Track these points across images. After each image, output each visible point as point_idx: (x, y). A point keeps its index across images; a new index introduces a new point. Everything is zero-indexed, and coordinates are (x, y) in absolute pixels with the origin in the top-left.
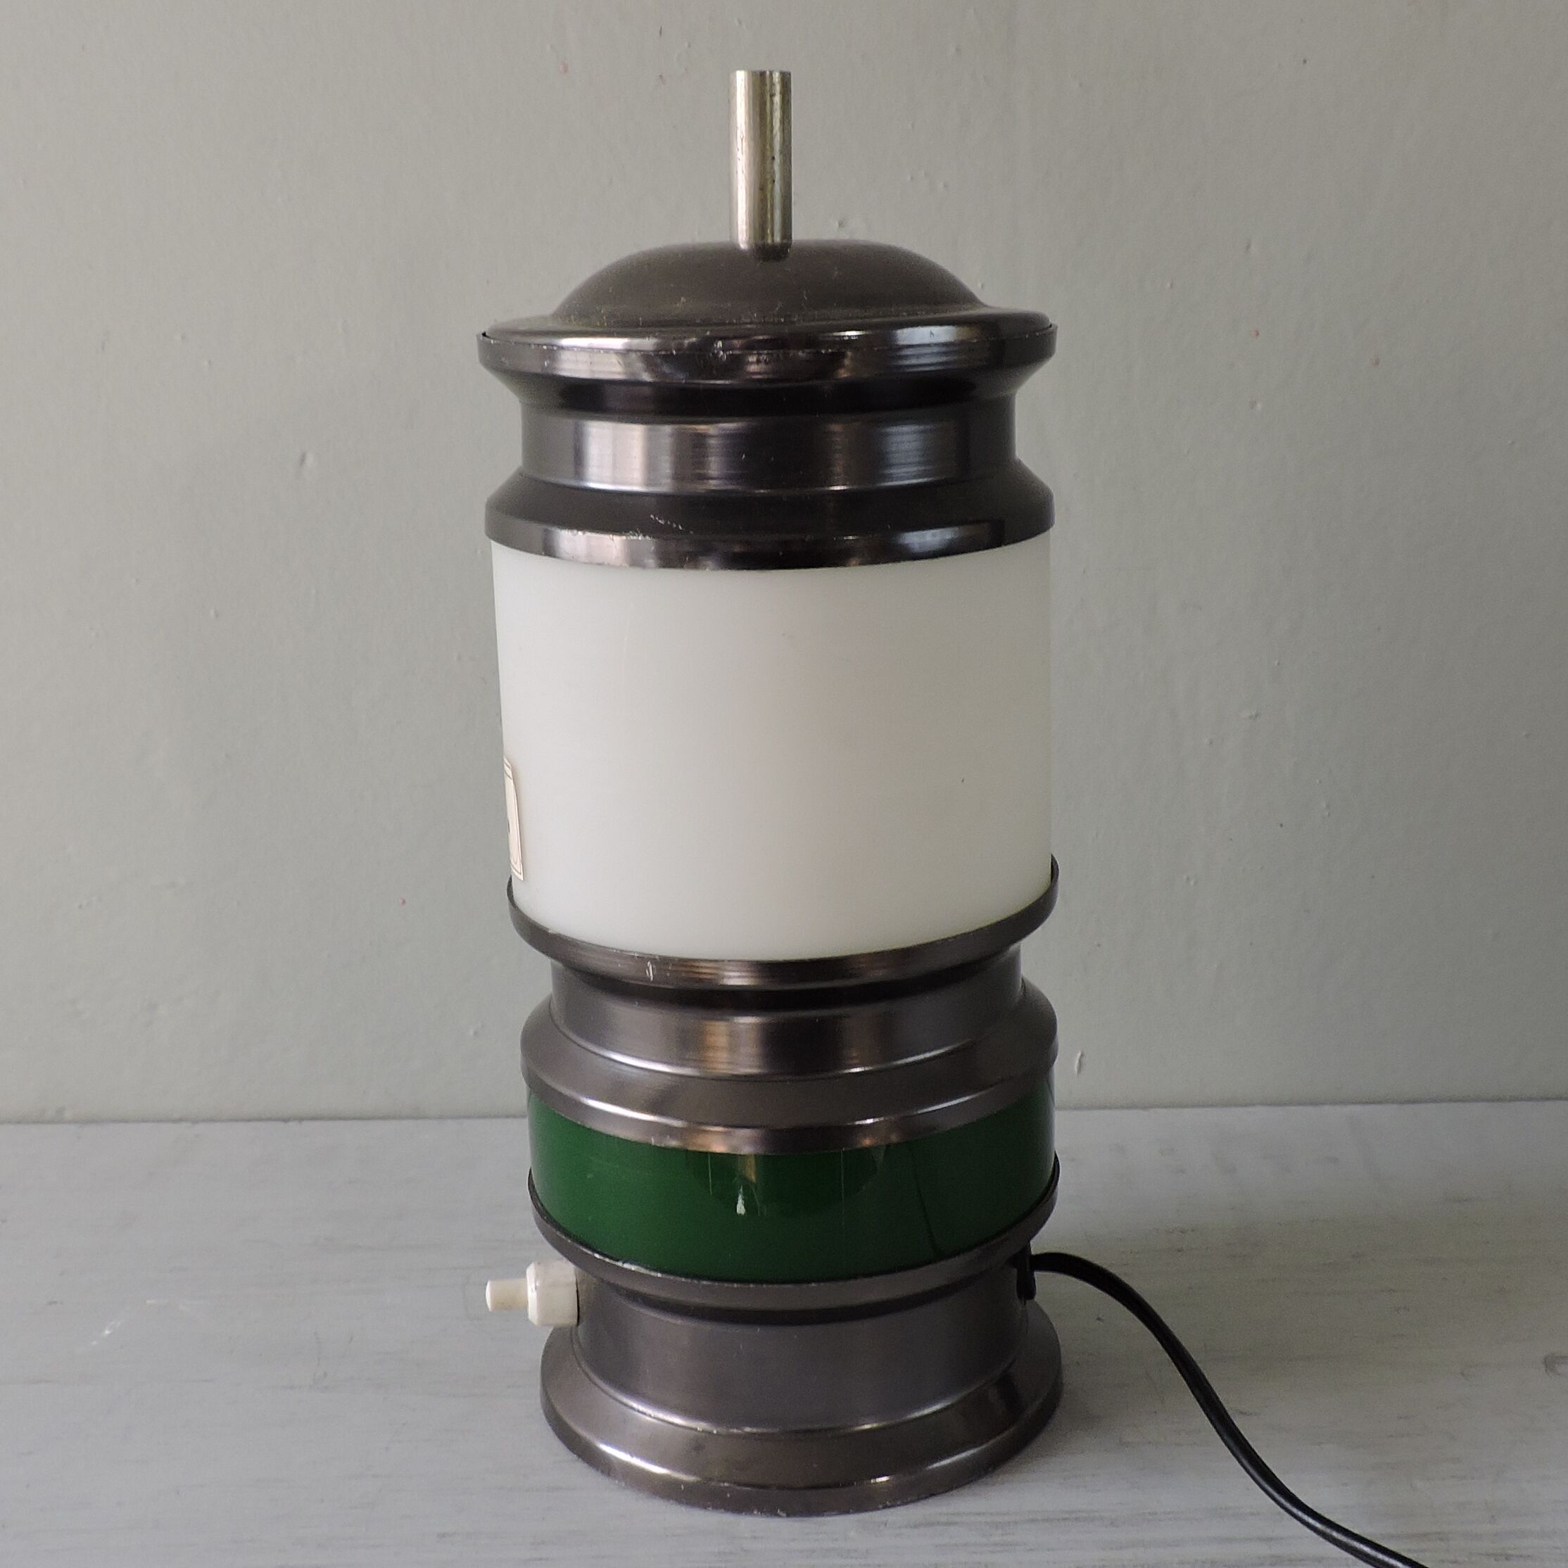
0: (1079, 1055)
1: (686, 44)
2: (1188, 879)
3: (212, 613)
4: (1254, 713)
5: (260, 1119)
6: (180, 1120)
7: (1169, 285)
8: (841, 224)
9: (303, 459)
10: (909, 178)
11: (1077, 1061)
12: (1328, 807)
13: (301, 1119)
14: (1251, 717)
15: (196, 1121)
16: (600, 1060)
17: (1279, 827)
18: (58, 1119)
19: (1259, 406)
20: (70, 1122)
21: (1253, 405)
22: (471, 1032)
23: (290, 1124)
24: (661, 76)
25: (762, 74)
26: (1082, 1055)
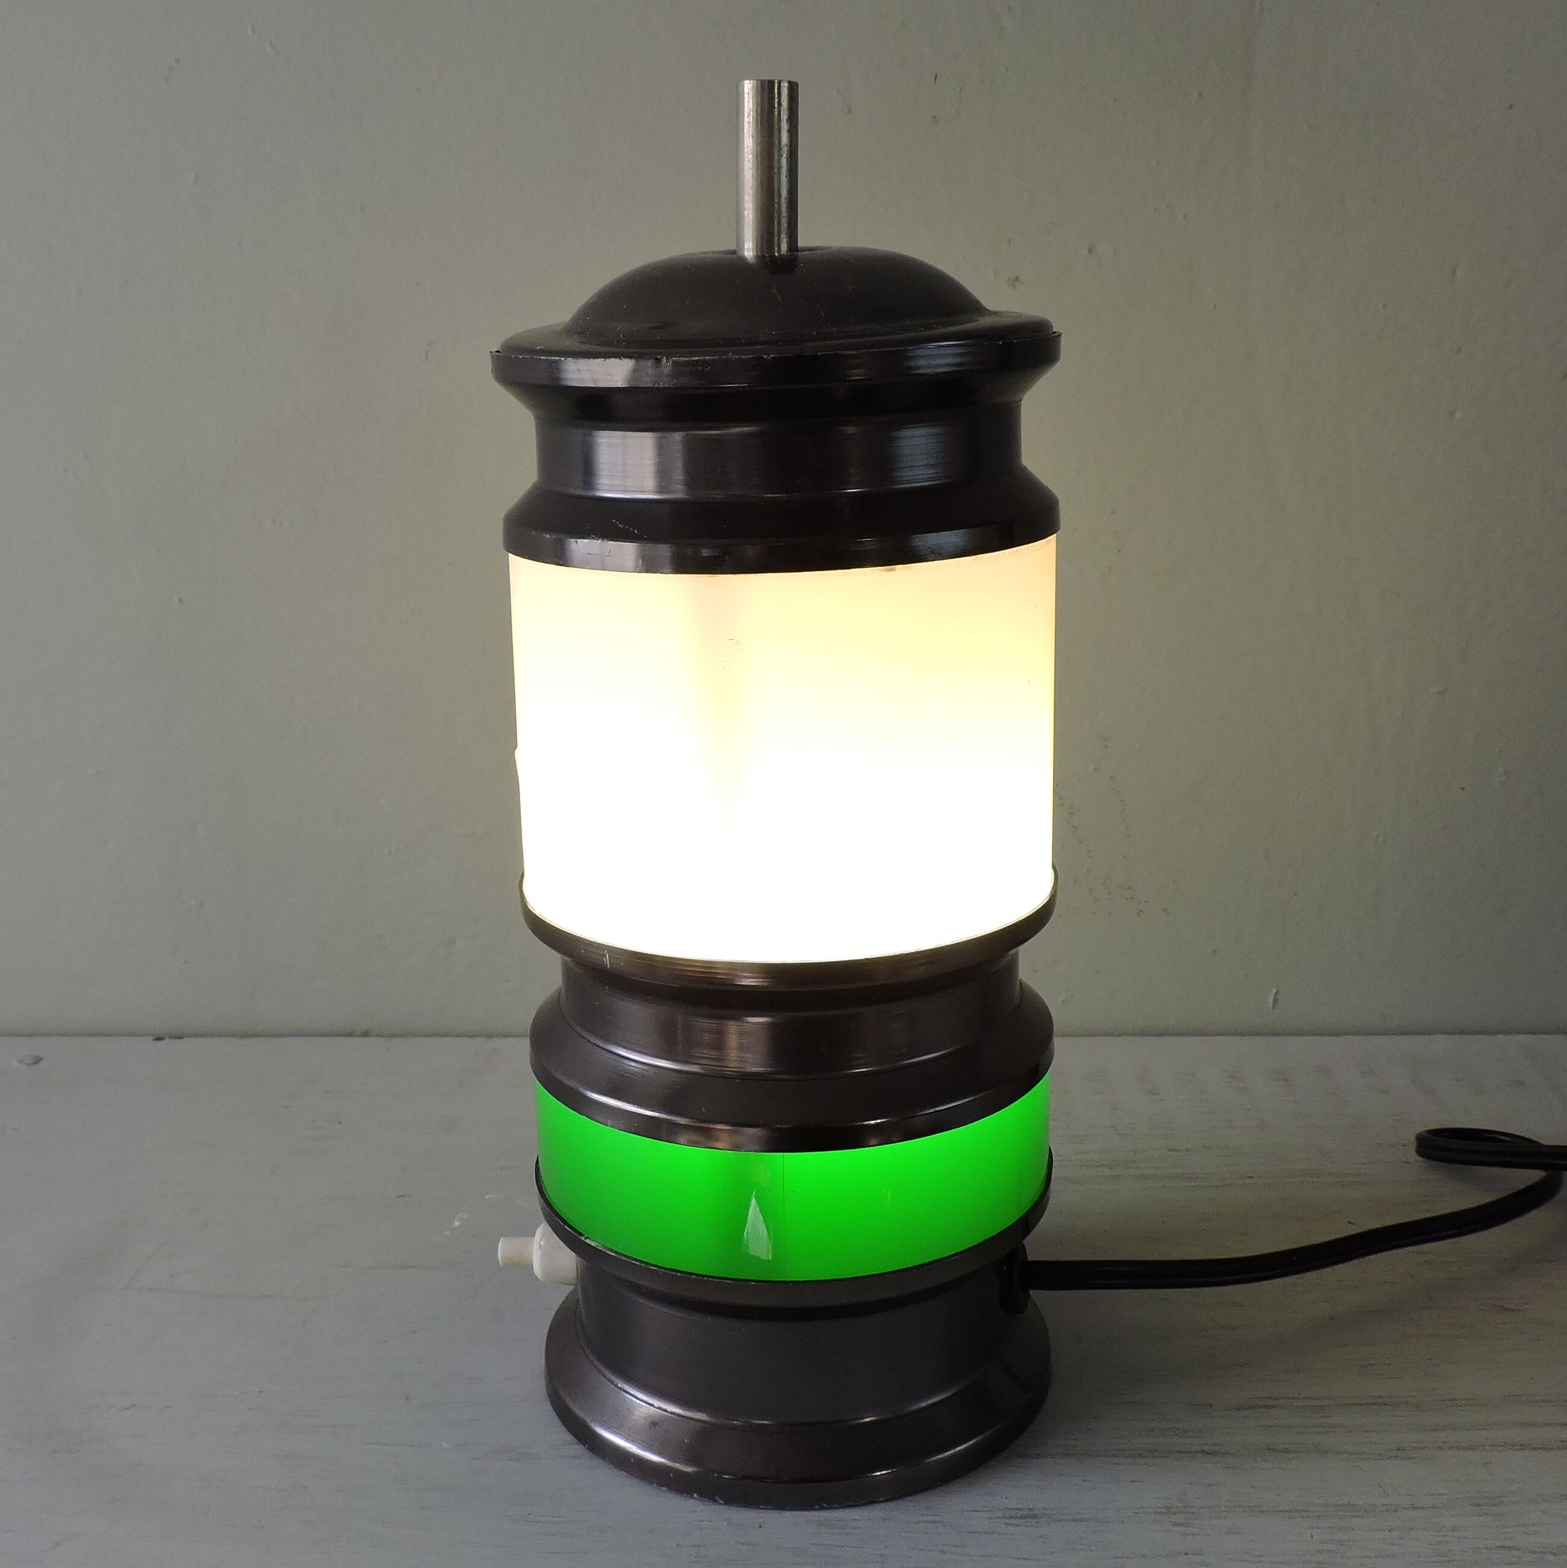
1: (958, 89)
16: (608, 1055)
25: (772, 82)
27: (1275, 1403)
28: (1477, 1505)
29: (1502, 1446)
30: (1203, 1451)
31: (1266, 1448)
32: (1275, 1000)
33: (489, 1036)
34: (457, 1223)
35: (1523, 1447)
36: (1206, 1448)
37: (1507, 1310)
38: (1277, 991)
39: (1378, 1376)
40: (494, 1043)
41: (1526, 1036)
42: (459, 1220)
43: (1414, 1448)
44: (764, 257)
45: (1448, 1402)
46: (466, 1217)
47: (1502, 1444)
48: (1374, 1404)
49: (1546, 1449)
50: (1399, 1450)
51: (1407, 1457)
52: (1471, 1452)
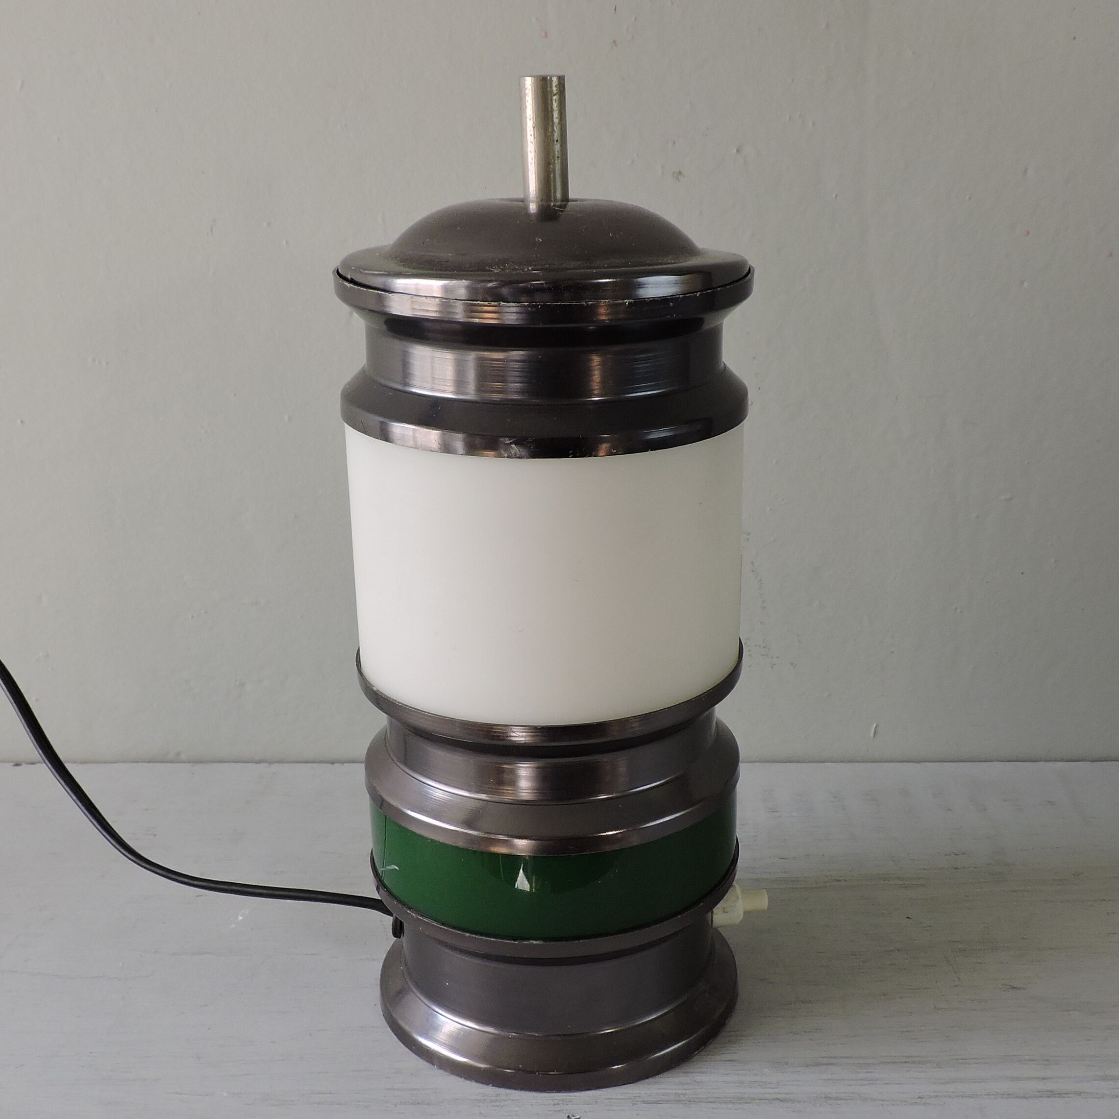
27: (834, 1061)
29: (994, 1095)
30: (778, 1099)
31: (824, 1096)
32: (875, 733)
33: (271, 762)
34: (240, 918)
35: (1009, 1095)
36: (779, 1096)
37: (1013, 988)
38: (877, 726)
39: (912, 1040)
40: (275, 767)
42: (241, 916)
43: (930, 1097)
45: (961, 1061)
46: (247, 912)
47: (994, 1093)
48: (906, 1062)
50: (919, 1098)
51: (924, 1103)
52: (971, 1100)
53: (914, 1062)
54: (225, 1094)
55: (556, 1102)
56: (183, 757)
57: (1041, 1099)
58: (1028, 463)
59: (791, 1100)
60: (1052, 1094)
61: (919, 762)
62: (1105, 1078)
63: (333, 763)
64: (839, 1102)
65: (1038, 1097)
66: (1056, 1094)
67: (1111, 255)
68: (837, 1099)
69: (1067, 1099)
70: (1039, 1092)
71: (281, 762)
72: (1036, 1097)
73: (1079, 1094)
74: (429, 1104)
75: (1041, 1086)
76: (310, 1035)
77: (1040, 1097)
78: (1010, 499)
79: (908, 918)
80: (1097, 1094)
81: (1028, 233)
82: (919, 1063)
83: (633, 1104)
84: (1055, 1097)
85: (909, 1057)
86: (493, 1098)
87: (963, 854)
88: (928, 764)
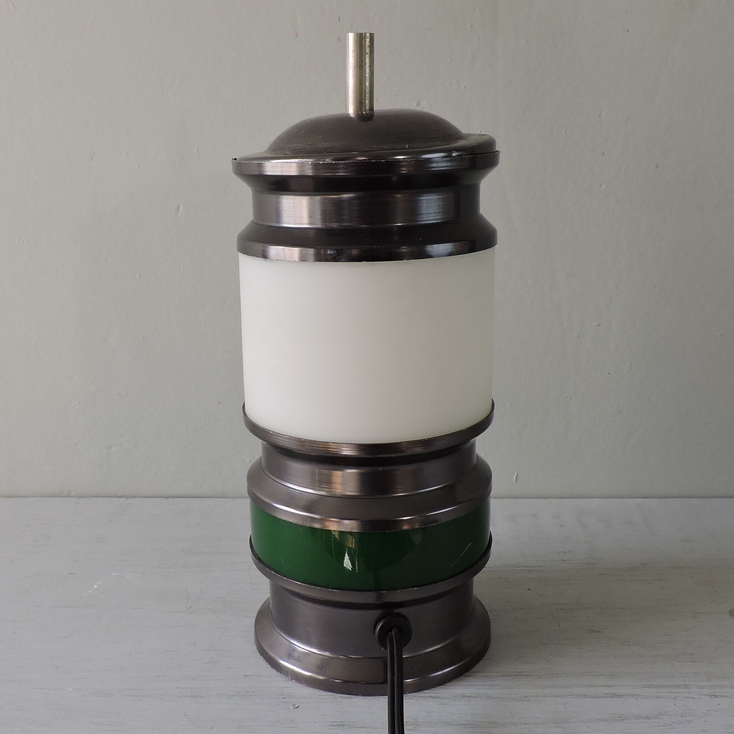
0: (516, 474)
1: (350, 24)
2: (567, 397)
3: (138, 275)
4: (598, 324)
5: (155, 497)
6: (121, 497)
7: (564, 132)
8: (417, 105)
9: (178, 209)
10: (448, 84)
11: (515, 477)
12: (630, 365)
13: (173, 497)
14: (596, 325)
15: (128, 497)
17: (608, 374)
18: (68, 496)
19: (603, 186)
20: (74, 497)
21: (601, 185)
22: (248, 460)
23: (169, 499)
24: (339, 39)
25: (362, 34)
26: (517, 475)
28: (556, 723)
29: (575, 696)
30: (430, 697)
34: (96, 586)
35: (585, 696)
37: (595, 632)
40: (130, 500)
41: (640, 499)
43: (532, 696)
44: (358, 114)
45: (555, 675)
47: (575, 695)
49: (596, 698)
50: (524, 697)
51: (528, 700)
52: (559, 699)
53: (524, 675)
54: (70, 690)
55: (284, 697)
56: (73, 494)
57: (606, 699)
58: (610, 301)
59: (439, 697)
60: (614, 695)
61: (545, 498)
62: (650, 687)
63: (167, 498)
64: (471, 699)
65: (604, 697)
66: (617, 696)
67: (657, 167)
68: (470, 697)
69: (624, 699)
70: (606, 694)
71: (133, 497)
72: (603, 697)
73: (632, 696)
74: (202, 697)
75: (607, 690)
76: (131, 655)
77: (606, 697)
78: (599, 324)
79: (529, 589)
80: (644, 696)
81: (604, 154)
82: (527, 675)
83: (335, 698)
84: (615, 697)
85: (520, 672)
86: (244, 694)
87: (569, 552)
88: (552, 499)
